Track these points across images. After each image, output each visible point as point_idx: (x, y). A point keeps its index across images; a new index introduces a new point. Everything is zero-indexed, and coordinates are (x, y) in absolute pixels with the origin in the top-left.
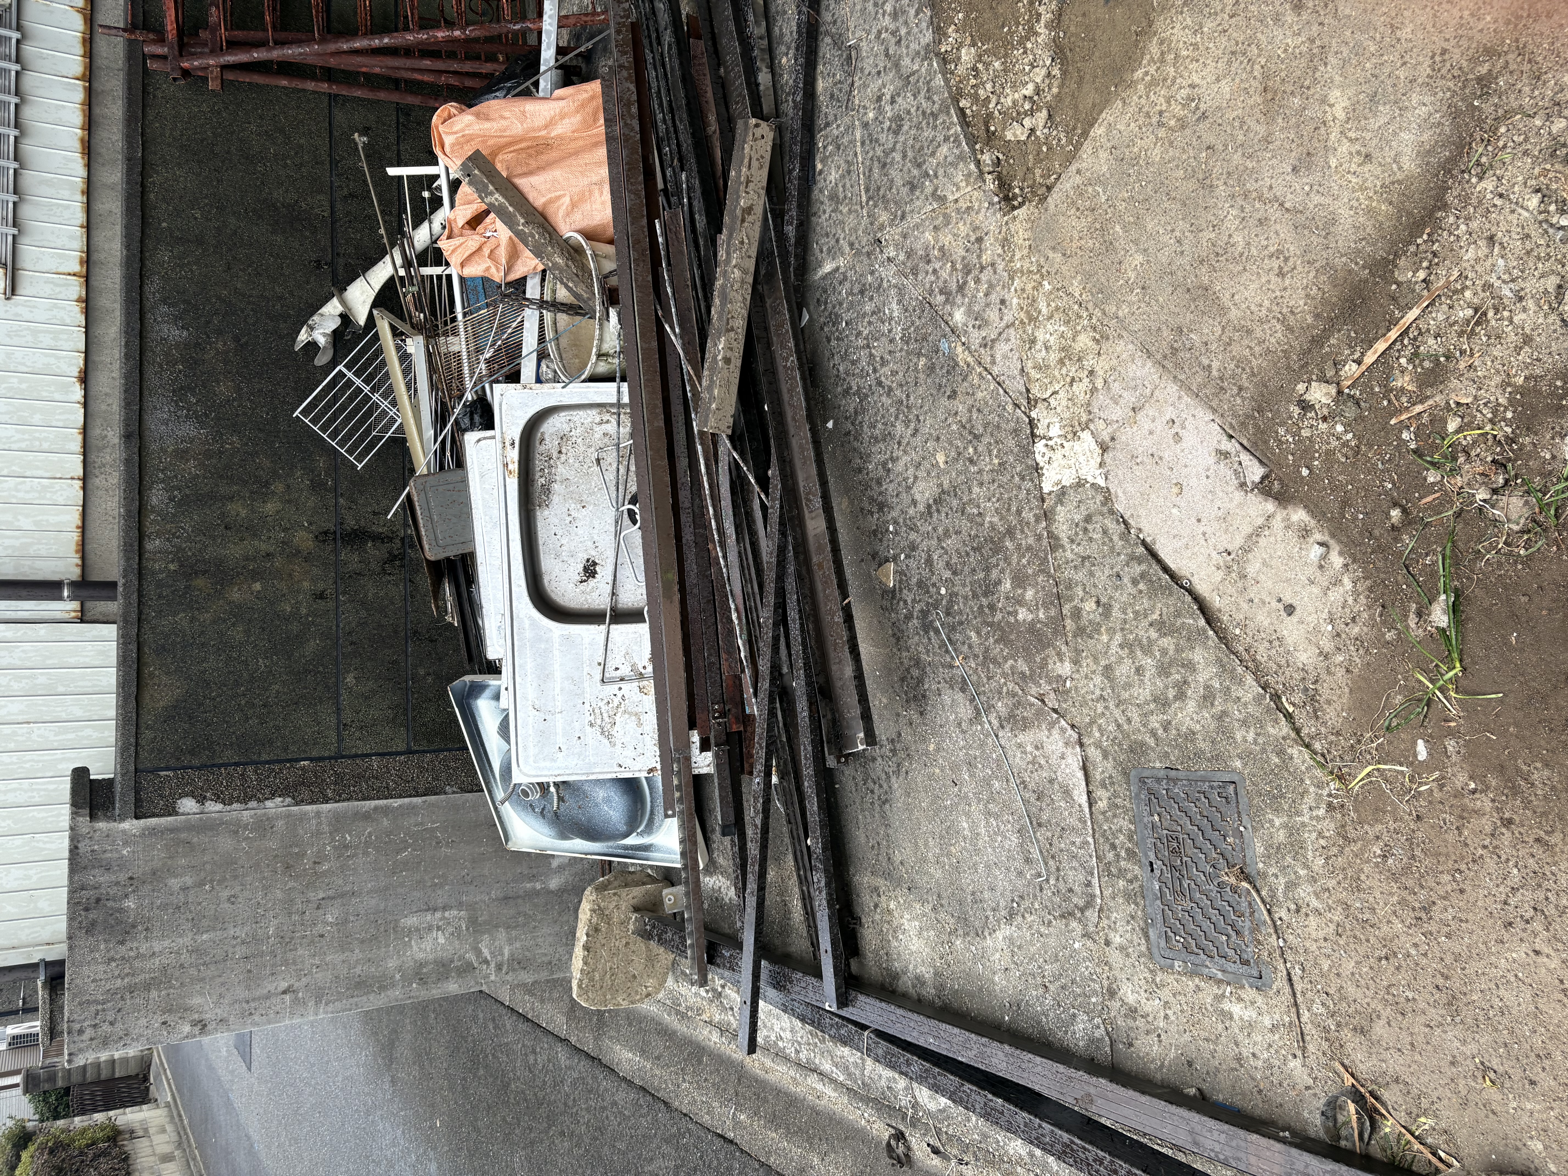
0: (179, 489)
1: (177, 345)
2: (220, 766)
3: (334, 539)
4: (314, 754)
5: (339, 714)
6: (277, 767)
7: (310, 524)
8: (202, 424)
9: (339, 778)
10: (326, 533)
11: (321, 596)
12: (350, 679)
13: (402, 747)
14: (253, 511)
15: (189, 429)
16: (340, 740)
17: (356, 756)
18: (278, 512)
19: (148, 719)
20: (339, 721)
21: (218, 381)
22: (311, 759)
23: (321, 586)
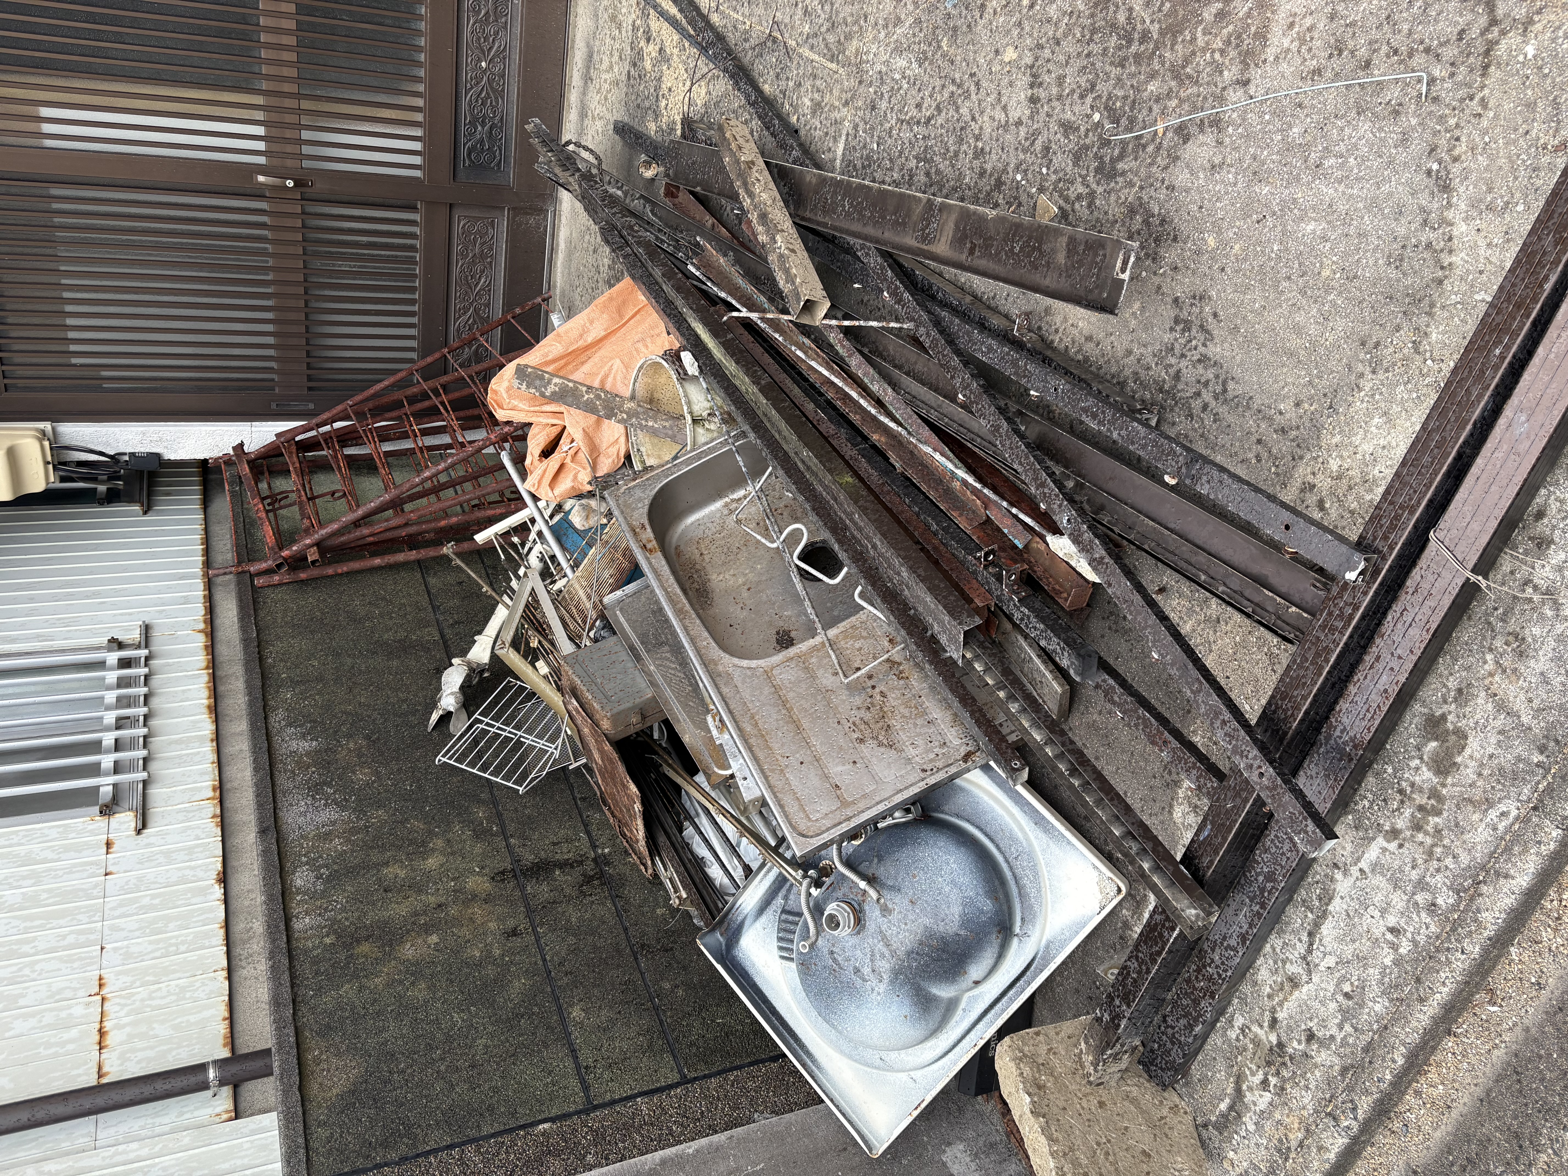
0: (326, 866)
1: (308, 754)
2: (428, 1153)
3: (515, 876)
4: (554, 1112)
5: (576, 1058)
6: (507, 1139)
7: (483, 868)
8: (343, 808)
9: (599, 1136)
10: (503, 873)
11: (514, 933)
12: (576, 1013)
13: (674, 1077)
14: (413, 870)
15: (328, 815)
16: (586, 1088)
17: (613, 1102)
18: (442, 865)
19: (318, 1113)
20: (578, 1067)
21: (354, 772)
22: (552, 1120)
23: (511, 923)
